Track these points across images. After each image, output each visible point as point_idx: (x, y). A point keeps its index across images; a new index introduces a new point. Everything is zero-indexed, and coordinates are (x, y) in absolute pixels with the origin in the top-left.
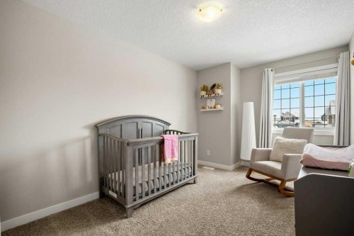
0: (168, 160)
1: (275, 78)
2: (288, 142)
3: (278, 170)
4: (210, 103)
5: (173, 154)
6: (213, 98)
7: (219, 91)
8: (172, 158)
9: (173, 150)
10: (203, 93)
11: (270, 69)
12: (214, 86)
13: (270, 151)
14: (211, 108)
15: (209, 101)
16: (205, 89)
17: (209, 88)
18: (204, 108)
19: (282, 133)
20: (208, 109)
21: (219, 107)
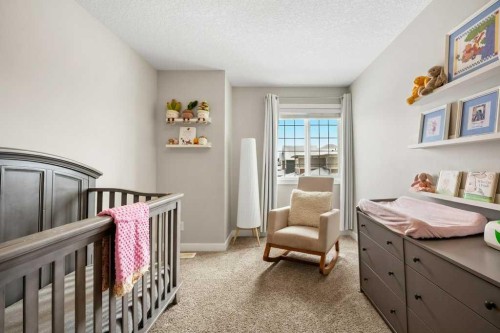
0: (129, 281)
1: (279, 109)
2: (312, 197)
3: (313, 240)
4: (187, 134)
5: (138, 257)
6: (193, 125)
7: (205, 115)
8: (137, 268)
9: (138, 247)
10: (173, 114)
11: (274, 96)
12: (193, 105)
13: (287, 212)
14: (189, 142)
15: (183, 130)
16: (174, 105)
17: (185, 107)
18: (173, 142)
19: (297, 183)
20: (181, 145)
21: (204, 142)
